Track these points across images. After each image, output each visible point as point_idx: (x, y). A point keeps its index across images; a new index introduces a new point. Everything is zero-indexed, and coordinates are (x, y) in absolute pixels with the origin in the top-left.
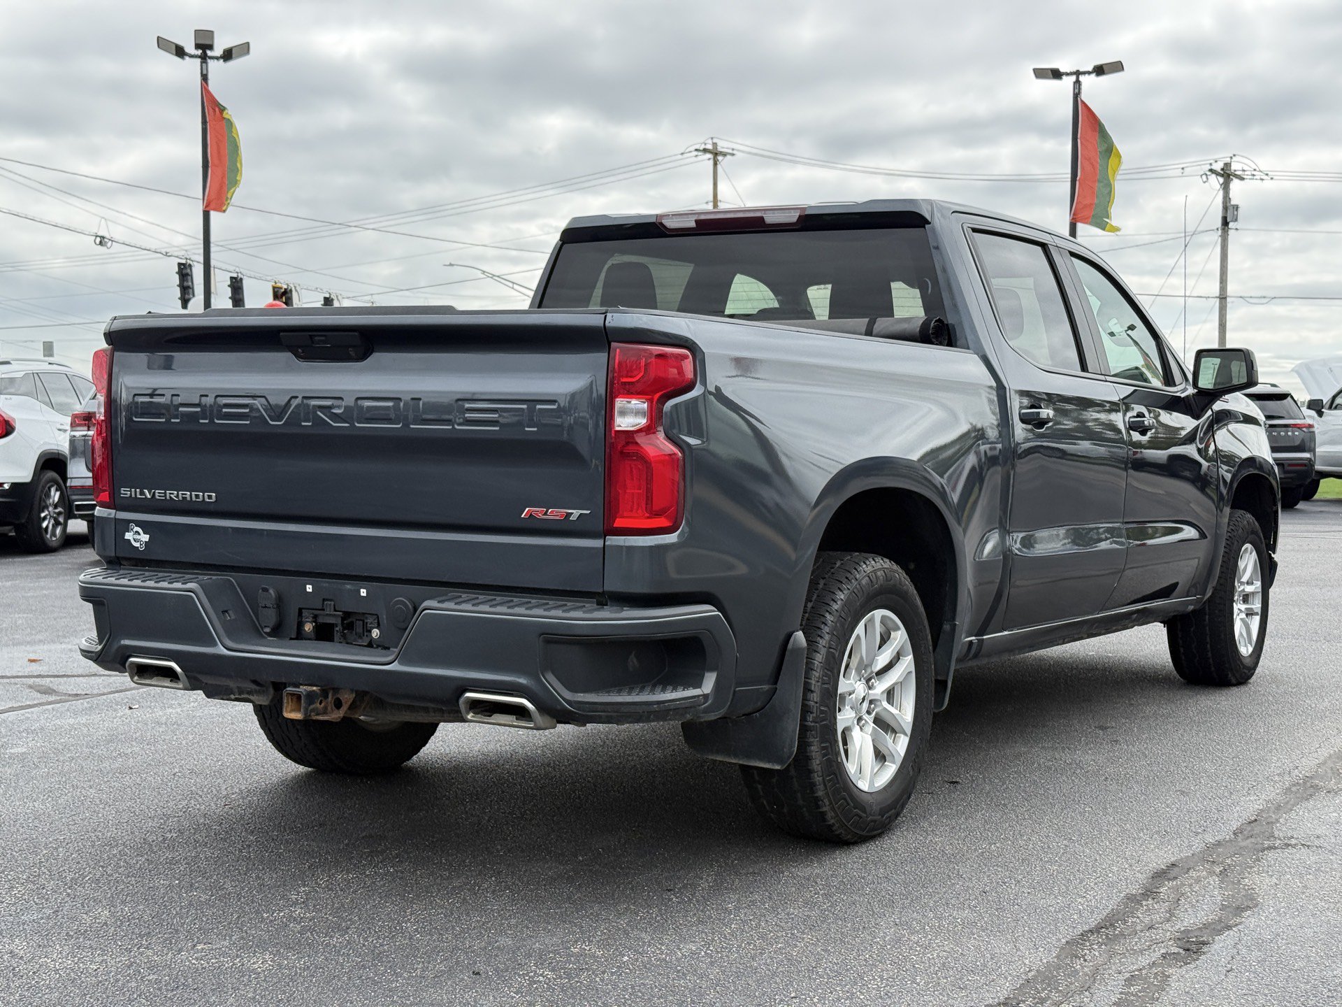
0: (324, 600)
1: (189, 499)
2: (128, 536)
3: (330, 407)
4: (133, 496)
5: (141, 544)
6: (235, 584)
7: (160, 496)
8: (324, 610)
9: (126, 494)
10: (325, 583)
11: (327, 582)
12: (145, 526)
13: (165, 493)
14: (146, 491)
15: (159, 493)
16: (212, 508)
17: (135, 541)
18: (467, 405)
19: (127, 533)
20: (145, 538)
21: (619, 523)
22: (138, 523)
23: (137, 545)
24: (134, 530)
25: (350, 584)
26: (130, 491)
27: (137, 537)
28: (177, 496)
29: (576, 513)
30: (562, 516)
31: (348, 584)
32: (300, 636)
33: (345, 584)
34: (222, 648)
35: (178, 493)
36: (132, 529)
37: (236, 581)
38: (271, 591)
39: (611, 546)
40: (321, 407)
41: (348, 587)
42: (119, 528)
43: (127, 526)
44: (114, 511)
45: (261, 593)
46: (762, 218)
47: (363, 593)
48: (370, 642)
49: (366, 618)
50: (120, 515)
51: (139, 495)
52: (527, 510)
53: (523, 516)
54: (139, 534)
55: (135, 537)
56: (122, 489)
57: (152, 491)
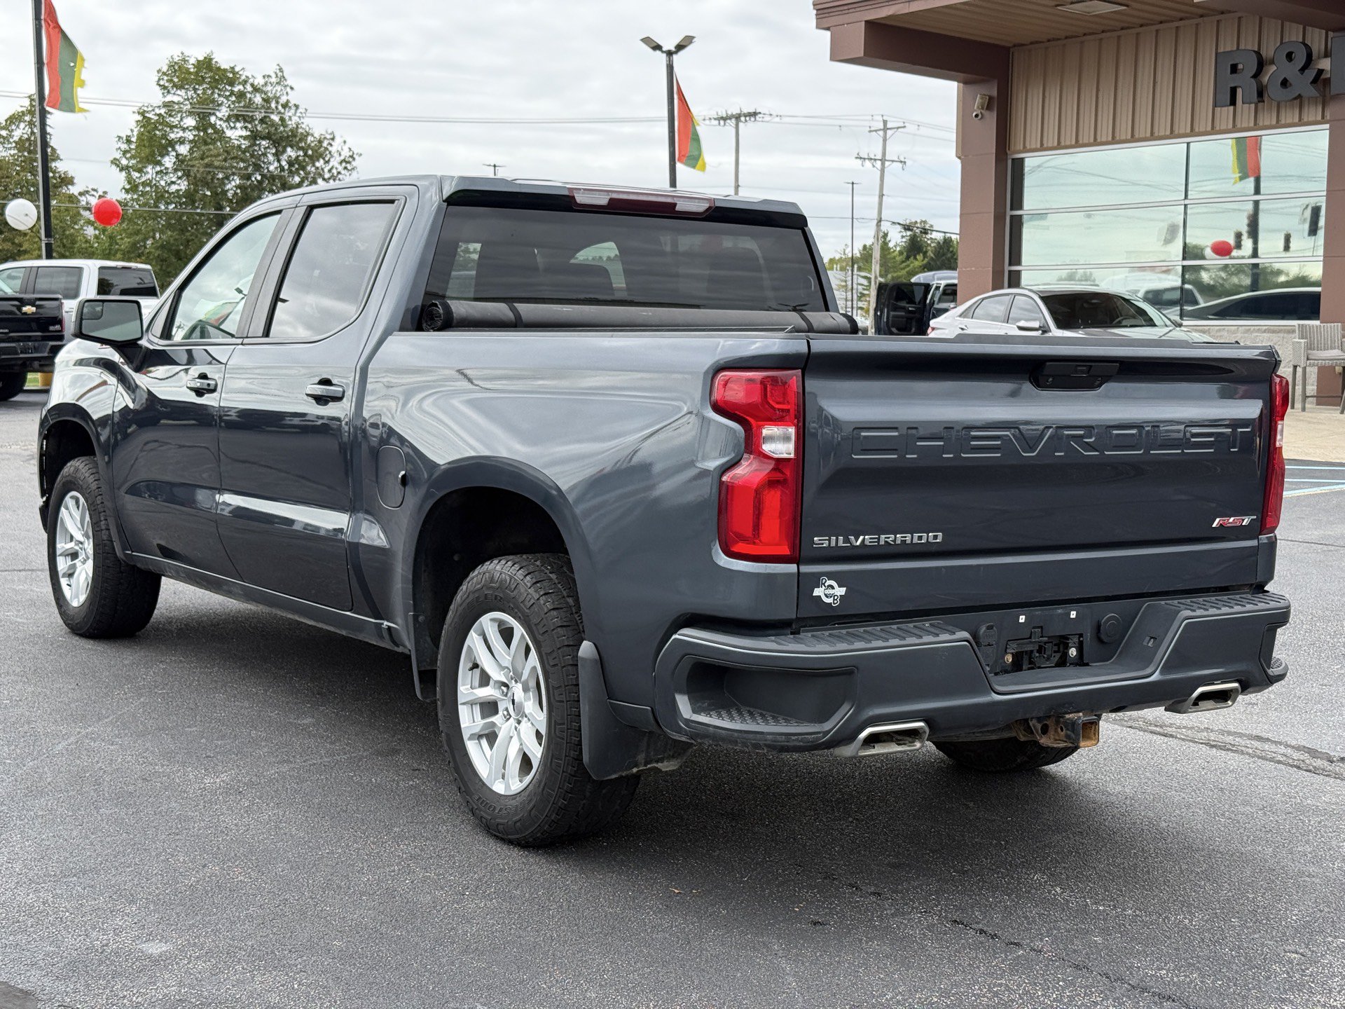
0: (1033, 628)
1: (908, 542)
2: (818, 592)
3: (1081, 437)
4: (833, 544)
5: (834, 600)
7: (869, 542)
8: (1030, 637)
9: (823, 544)
10: (1038, 611)
11: (1040, 610)
12: (841, 579)
13: (879, 539)
14: (852, 538)
15: (870, 539)
16: (934, 549)
17: (827, 597)
18: (1193, 431)
19: (815, 589)
20: (841, 591)
22: (831, 576)
23: (829, 601)
24: (826, 584)
25: (1061, 608)
26: (829, 540)
27: (830, 591)
28: (894, 541)
29: (1247, 520)
31: (1059, 608)
32: (1008, 669)
33: (1056, 608)
34: (995, 694)
35: (895, 537)
36: (824, 584)
38: (995, 628)
40: (1073, 437)
41: (1060, 611)
42: (805, 584)
43: (816, 580)
44: (795, 565)
45: (985, 632)
46: (675, 205)
47: (1073, 615)
48: (1063, 662)
49: (1068, 639)
50: (805, 569)
51: (841, 543)
52: (1218, 520)
53: (1214, 525)
54: (833, 587)
55: (827, 592)
56: (815, 539)
57: (861, 538)
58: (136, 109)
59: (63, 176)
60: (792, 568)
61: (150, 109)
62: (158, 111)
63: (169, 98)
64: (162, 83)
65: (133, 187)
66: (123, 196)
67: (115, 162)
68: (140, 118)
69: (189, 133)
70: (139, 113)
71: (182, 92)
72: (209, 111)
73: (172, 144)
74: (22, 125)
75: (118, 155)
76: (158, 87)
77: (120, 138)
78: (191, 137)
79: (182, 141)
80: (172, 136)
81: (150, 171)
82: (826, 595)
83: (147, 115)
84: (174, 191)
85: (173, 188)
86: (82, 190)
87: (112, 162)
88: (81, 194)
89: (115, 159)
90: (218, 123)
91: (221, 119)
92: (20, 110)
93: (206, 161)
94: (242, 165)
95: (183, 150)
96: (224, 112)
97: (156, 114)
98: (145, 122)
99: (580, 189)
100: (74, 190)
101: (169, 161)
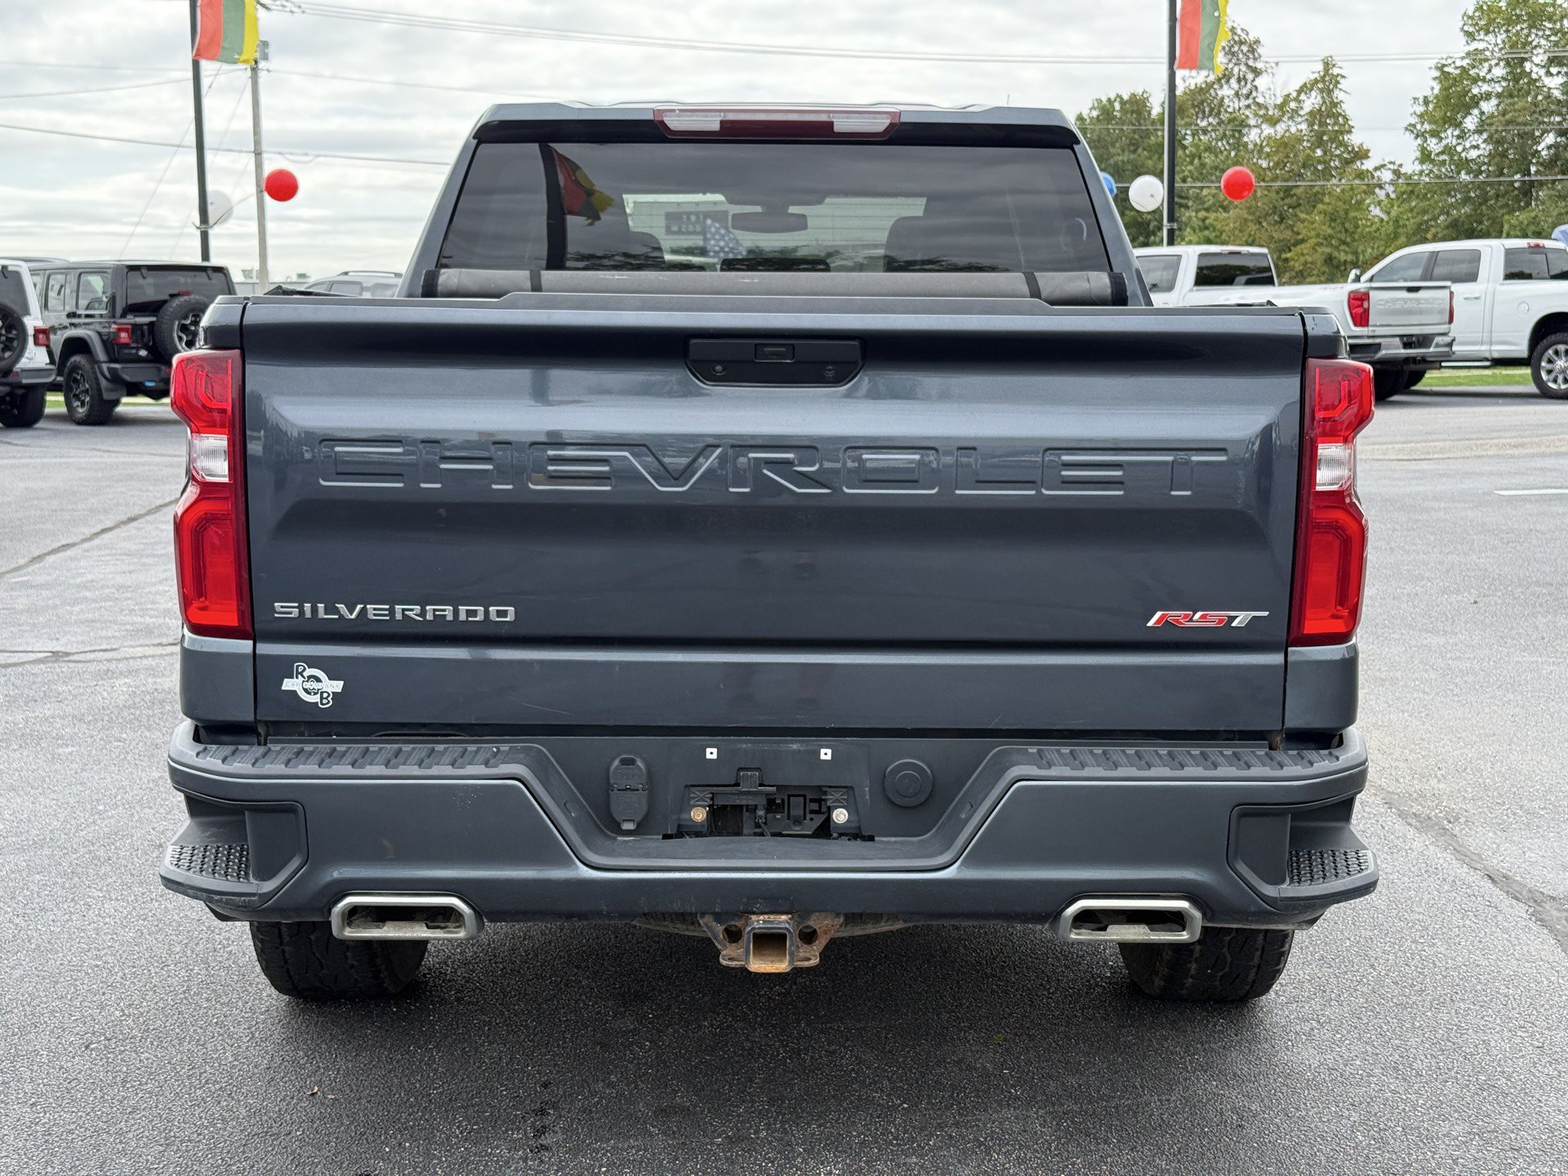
0: (740, 769)
1: (450, 618)
2: (288, 685)
3: (790, 463)
4: (308, 614)
5: (322, 698)
6: (549, 755)
7: (375, 615)
8: (738, 785)
9: (290, 613)
10: (745, 744)
11: (751, 742)
12: (335, 666)
13: (392, 610)
14: (341, 606)
15: (375, 609)
16: (503, 631)
17: (308, 693)
18: (1065, 458)
19: (286, 680)
20: (337, 686)
21: (1310, 627)
22: (313, 662)
23: (315, 699)
24: (306, 674)
25: (796, 742)
26: (301, 608)
27: (314, 685)
28: (423, 613)
29: (1241, 618)
30: (1221, 621)
31: (792, 742)
32: (684, 831)
33: (786, 742)
34: (585, 868)
35: (424, 609)
36: (301, 674)
37: (548, 750)
38: (639, 763)
39: (1297, 663)
40: (769, 463)
41: (795, 747)
42: (267, 673)
43: (286, 667)
44: (250, 642)
45: (617, 768)
46: (831, 124)
47: (826, 754)
48: (825, 830)
49: (825, 793)
50: (265, 649)
51: (322, 614)
52: (1159, 614)
53: (1150, 624)
54: (318, 680)
55: (308, 685)
56: (276, 604)
57: (359, 607)
58: (1433, 63)
59: (1356, 149)
60: (245, 646)
61: (1450, 61)
62: (1459, 63)
63: (1475, 45)
64: (1466, 28)
65: (1425, 156)
66: (1417, 167)
67: (1410, 128)
68: (1437, 74)
69: (1497, 85)
70: (1437, 68)
71: (1490, 37)
72: (1522, 55)
73: (1476, 102)
74: (1313, 94)
75: (1414, 120)
76: (1462, 34)
77: (1416, 99)
78: (1500, 90)
79: (1487, 96)
80: (1475, 91)
81: (1450, 136)
82: (306, 690)
83: (1446, 69)
84: (1474, 157)
85: (1473, 154)
86: (1377, 165)
87: (1406, 129)
88: (1376, 169)
89: (1411, 125)
90: (1535, 69)
91: (1537, 65)
92: (1313, 77)
93: (1507, 117)
94: (1558, 119)
95: (1488, 107)
96: (1540, 57)
97: (1456, 68)
98: (1443, 76)
99: (674, 111)
100: (1368, 165)
101: (1470, 122)
